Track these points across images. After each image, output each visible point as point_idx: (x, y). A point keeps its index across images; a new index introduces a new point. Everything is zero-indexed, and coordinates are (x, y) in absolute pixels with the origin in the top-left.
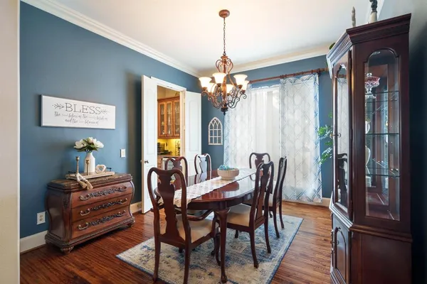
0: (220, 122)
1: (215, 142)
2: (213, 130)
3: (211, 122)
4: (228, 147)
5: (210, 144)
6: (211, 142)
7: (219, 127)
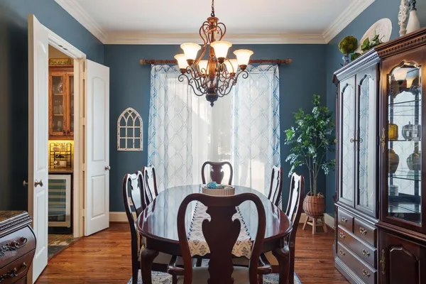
0: (138, 115)
1: (130, 146)
2: (126, 127)
3: (122, 115)
4: (154, 153)
5: (119, 149)
6: (123, 146)
7: (138, 123)
